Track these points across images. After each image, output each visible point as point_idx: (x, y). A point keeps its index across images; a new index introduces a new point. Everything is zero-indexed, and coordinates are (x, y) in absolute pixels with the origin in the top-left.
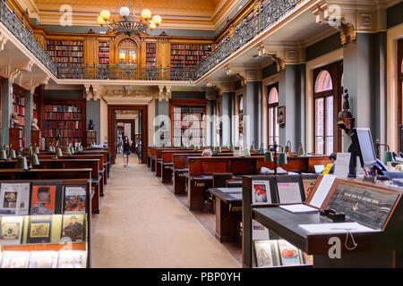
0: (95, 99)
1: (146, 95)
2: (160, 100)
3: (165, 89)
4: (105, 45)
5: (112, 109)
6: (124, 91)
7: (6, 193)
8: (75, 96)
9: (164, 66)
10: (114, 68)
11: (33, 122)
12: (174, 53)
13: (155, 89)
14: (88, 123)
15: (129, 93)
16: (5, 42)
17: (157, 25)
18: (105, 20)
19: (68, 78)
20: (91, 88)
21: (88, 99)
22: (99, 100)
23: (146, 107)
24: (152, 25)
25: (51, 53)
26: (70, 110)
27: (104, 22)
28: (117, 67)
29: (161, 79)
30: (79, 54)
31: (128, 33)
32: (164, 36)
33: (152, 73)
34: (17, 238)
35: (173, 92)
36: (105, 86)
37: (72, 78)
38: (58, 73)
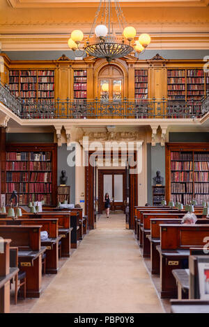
1: (136, 138)
2: (153, 144)
3: (159, 130)
4: (82, 74)
6: (106, 133)
8: (43, 140)
9: (158, 99)
10: (94, 103)
12: (172, 81)
13: (146, 130)
14: (59, 175)
15: (112, 135)
17: (145, 46)
18: (77, 43)
19: (34, 118)
20: (63, 130)
21: (60, 144)
23: (135, 154)
24: (139, 46)
25: (14, 87)
26: (37, 159)
27: (76, 46)
28: (96, 101)
29: (154, 117)
30: (49, 87)
31: (108, 58)
32: (158, 60)
33: (143, 109)
35: (171, 134)
36: (82, 127)
37: (39, 118)
38: (22, 112)
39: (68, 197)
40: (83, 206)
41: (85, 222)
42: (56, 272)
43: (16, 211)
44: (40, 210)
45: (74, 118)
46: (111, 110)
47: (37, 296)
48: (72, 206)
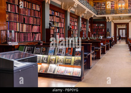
0: (110, 21)
1: (128, 19)
4: (113, 2)
5: (116, 25)
6: (120, 18)
7: (60, 49)
8: (103, 21)
10: (116, 10)
11: (89, 29)
14: (107, 29)
15: (122, 18)
16: (77, 5)
19: (100, 15)
20: (108, 18)
21: (107, 21)
22: (111, 22)
23: (128, 23)
25: (95, 7)
26: (101, 25)
28: (117, 9)
30: (104, 6)
34: (62, 63)
36: (113, 17)
37: (102, 15)
38: (97, 13)
39: (109, 36)
40: (113, 38)
41: (114, 42)
42: (105, 54)
43: (95, 38)
44: (102, 38)
45: (111, 14)
46: (121, 11)
47: (100, 59)
48: (110, 37)
